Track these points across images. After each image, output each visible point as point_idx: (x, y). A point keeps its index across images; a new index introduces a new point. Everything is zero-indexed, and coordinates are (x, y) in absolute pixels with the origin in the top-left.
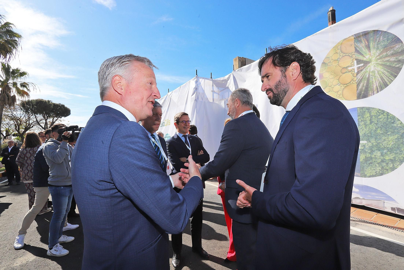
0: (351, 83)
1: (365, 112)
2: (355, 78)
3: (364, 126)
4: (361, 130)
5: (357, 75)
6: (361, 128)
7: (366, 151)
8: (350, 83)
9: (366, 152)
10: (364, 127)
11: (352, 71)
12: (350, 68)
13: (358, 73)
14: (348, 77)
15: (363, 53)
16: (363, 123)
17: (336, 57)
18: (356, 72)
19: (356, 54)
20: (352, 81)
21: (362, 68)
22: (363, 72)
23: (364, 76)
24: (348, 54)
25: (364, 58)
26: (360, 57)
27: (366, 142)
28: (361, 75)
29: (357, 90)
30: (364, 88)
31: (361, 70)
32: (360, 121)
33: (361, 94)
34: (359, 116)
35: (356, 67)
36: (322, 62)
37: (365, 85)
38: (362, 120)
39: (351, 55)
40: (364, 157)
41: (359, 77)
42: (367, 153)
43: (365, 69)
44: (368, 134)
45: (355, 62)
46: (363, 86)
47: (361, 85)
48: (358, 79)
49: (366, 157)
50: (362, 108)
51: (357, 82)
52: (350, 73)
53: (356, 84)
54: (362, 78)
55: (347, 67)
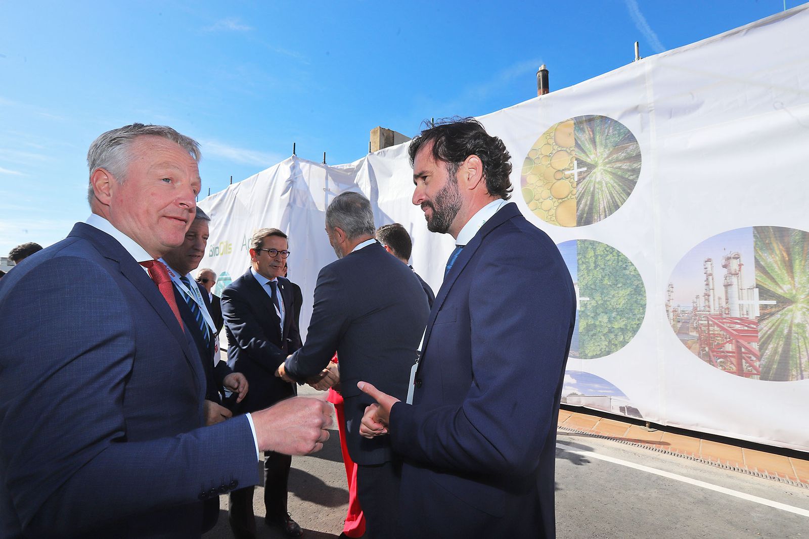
0: (569, 197)
1: (587, 248)
2: (575, 191)
3: (585, 272)
4: (582, 278)
5: (577, 184)
6: (582, 276)
7: (588, 314)
8: (567, 197)
9: (588, 316)
10: (586, 274)
11: (570, 177)
12: (567, 173)
13: (579, 182)
14: (564, 187)
15: (586, 151)
16: (584, 266)
17: (547, 151)
18: (576, 179)
19: (577, 150)
20: (570, 195)
21: (585, 174)
22: (585, 181)
23: (587, 187)
24: (565, 149)
25: (588, 158)
26: (583, 157)
27: (588, 299)
28: (583, 186)
29: (577, 210)
30: (587, 208)
31: (584, 178)
32: (581, 263)
33: (582, 218)
34: (579, 254)
35: (576, 171)
36: (526, 156)
37: (588, 203)
38: (583, 262)
39: (569, 151)
40: (585, 324)
41: (581, 189)
42: (589, 318)
43: (589, 176)
44: (591, 285)
45: (575, 162)
46: (586, 205)
47: (583, 202)
48: (579, 191)
49: (587, 323)
50: (584, 241)
51: (577, 198)
52: (567, 181)
53: (576, 201)
54: (585, 192)
55: (563, 170)
